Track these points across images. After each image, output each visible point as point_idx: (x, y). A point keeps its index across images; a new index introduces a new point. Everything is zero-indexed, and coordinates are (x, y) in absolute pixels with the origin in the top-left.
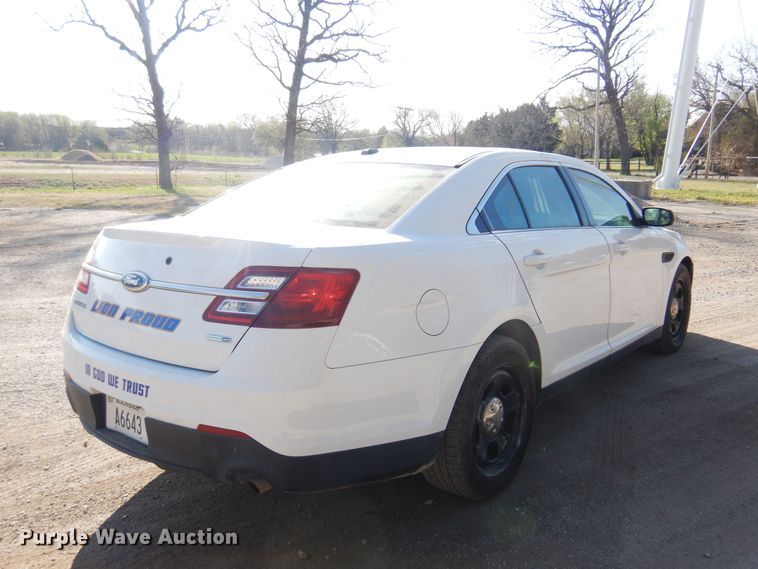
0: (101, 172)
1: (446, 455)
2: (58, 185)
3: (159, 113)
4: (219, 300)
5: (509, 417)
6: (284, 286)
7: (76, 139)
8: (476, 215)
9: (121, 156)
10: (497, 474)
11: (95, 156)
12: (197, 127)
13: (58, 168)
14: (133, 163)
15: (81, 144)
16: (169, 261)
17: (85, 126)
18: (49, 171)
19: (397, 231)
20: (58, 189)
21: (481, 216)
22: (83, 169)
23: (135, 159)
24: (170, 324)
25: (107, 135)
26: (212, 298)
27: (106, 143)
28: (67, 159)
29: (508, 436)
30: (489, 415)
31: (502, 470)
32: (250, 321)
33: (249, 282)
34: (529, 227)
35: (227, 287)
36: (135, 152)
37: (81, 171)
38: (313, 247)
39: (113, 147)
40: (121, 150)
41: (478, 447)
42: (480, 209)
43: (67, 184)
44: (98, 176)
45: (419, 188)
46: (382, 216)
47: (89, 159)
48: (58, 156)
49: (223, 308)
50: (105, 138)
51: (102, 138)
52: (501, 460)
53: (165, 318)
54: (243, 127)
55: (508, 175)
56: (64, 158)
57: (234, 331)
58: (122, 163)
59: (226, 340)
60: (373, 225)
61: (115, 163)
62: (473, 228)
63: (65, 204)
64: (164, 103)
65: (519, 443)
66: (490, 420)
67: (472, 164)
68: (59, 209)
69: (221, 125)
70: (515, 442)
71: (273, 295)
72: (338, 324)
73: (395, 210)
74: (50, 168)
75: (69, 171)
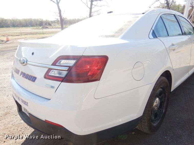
0: (50, 30)
1: (141, 122)
2: (40, 34)
3: (60, 16)
4: (50, 70)
5: (161, 103)
6: (75, 64)
7: (45, 24)
8: (152, 31)
9: (54, 27)
10: (157, 123)
11: (48, 27)
12: (70, 19)
13: (41, 30)
14: (56, 28)
15: (46, 24)
16: (33, 54)
17: (46, 21)
18: (38, 31)
19: (123, 38)
20: (40, 35)
21: (153, 31)
22: (46, 30)
23: (57, 27)
24: (33, 79)
25: (51, 22)
26: (47, 69)
27: (51, 24)
28: (43, 28)
29: (161, 109)
30: (155, 104)
31: (159, 122)
32: (61, 79)
33: (61, 62)
34: (168, 36)
35: (53, 65)
36: (57, 26)
37: (45, 30)
38: (87, 46)
39: (52, 25)
40: (54, 25)
41: (152, 116)
42: (153, 29)
43: (42, 33)
44: (49, 31)
45: (130, 22)
46: (116, 32)
47: (47, 28)
48: (41, 27)
49: (52, 73)
50: (51, 23)
51: (50, 23)
52: (158, 118)
53: (32, 76)
54: (80, 19)
55: (161, 17)
56: (42, 28)
57: (56, 83)
58: (54, 28)
59: (52, 87)
60: (113, 36)
61: (52, 28)
62: (151, 36)
63: (39, 38)
64: (61, 13)
65: (164, 111)
66: (156, 106)
67: (149, 13)
68: (38, 39)
69: (75, 19)
70: (162, 111)
71: (70, 68)
72: (99, 80)
73: (121, 30)
74: (38, 30)
75: (42, 31)
